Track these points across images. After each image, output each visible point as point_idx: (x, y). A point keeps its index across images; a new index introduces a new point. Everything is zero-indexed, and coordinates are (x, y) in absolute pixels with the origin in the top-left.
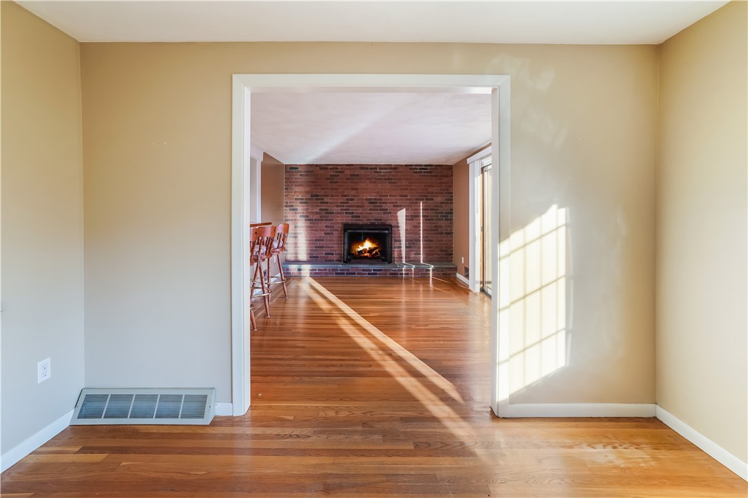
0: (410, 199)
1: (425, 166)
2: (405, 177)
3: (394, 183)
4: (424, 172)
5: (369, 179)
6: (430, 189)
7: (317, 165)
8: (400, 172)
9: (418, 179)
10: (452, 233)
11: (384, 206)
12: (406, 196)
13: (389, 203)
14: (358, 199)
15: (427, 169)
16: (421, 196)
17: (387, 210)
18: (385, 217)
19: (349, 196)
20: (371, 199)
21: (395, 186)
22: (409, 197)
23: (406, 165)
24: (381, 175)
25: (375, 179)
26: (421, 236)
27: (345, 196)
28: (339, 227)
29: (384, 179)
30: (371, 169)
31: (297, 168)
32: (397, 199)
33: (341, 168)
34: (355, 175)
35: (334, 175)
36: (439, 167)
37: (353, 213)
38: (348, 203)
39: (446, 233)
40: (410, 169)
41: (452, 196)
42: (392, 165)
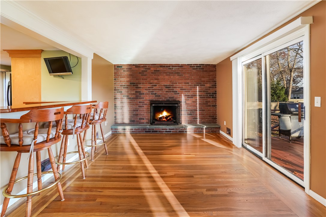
0: (190, 85)
1: (200, 65)
2: (188, 72)
3: (181, 75)
4: (199, 69)
5: (166, 73)
6: (203, 79)
7: (133, 65)
8: (185, 69)
9: (195, 73)
10: (216, 106)
11: (175, 90)
12: (188, 83)
13: (178, 87)
14: (159, 85)
15: (201, 67)
16: (197, 83)
17: (177, 92)
18: (175, 96)
19: (153, 83)
20: (167, 85)
21: (181, 77)
22: (190, 84)
23: (188, 65)
24: (173, 71)
25: (169, 73)
26: (198, 107)
27: (151, 83)
28: (147, 102)
29: (175, 73)
30: (167, 67)
31: (122, 67)
32: (183, 85)
33: (148, 67)
34: (157, 71)
35: (144, 71)
36: (208, 66)
37: (156, 94)
38: (153, 88)
39: (213, 106)
40: (190, 67)
41: (216, 83)
42: (179, 64)
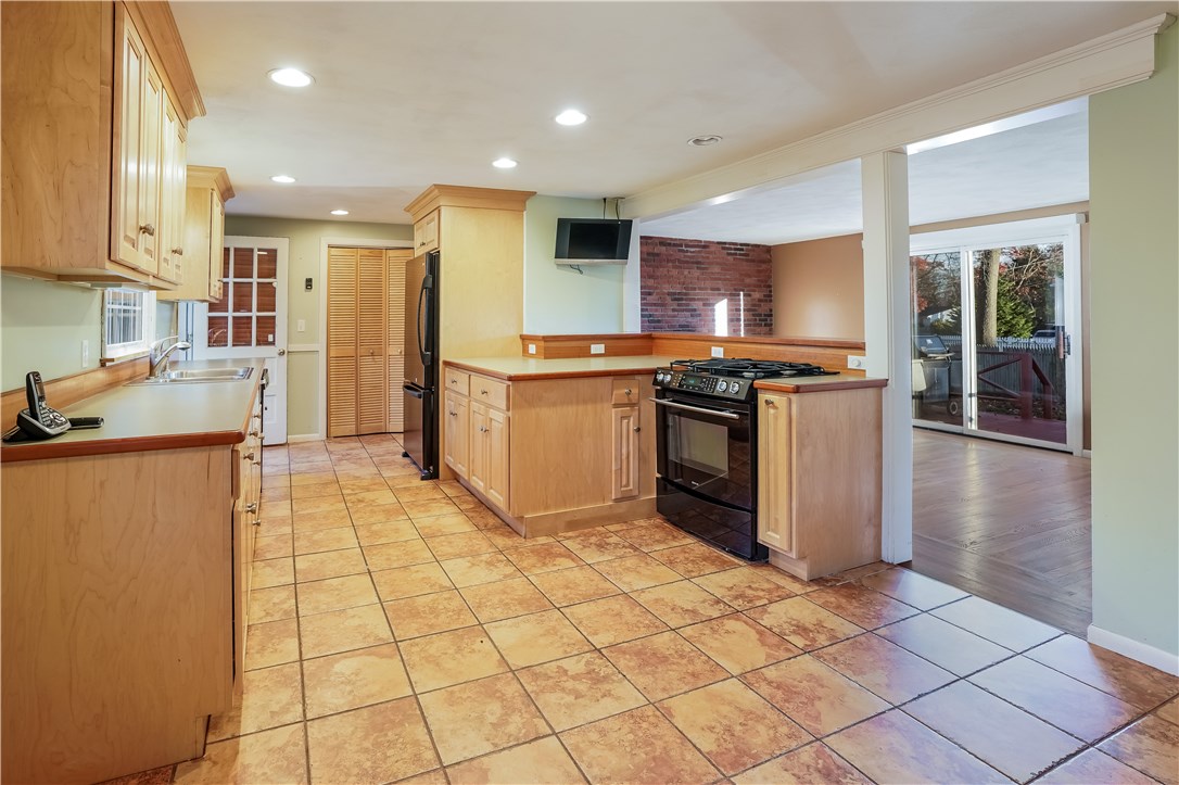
0: (723, 295)
1: (741, 245)
2: (717, 261)
3: (704, 269)
4: (740, 255)
5: (671, 261)
8: (711, 253)
9: (732, 264)
11: (692, 305)
12: (718, 289)
13: (698, 299)
14: (658, 294)
15: (742, 250)
16: (736, 290)
17: (695, 310)
20: (675, 294)
21: (704, 274)
23: (719, 243)
24: (689, 257)
25: (680, 262)
29: (692, 263)
30: (674, 245)
32: (708, 294)
34: (653, 255)
36: (756, 248)
40: (723, 248)
41: (771, 291)
42: (701, 241)
